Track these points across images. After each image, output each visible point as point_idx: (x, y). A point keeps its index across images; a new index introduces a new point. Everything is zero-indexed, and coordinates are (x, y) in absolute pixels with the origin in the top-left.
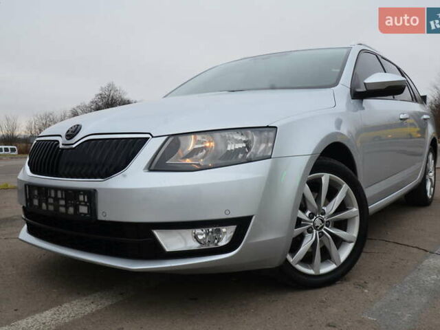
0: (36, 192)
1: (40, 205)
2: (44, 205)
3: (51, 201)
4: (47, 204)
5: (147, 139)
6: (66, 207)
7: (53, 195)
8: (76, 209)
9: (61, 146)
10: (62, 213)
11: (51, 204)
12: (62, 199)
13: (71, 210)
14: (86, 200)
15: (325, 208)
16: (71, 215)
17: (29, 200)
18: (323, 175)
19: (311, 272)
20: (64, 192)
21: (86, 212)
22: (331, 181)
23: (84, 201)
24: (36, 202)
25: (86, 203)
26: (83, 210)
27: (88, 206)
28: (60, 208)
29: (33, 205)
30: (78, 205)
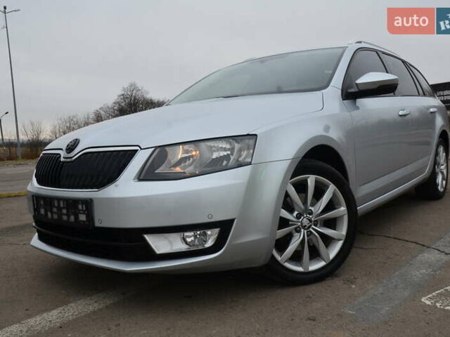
0: (42, 203)
1: (46, 214)
2: (49, 214)
3: (55, 210)
4: (52, 213)
5: (136, 151)
7: (56, 204)
9: (62, 159)
10: (65, 221)
11: (55, 213)
12: (64, 208)
13: (72, 218)
14: (84, 209)
15: (312, 209)
16: (72, 223)
17: (36, 210)
18: (309, 177)
19: (300, 269)
20: (65, 202)
21: (85, 219)
22: (317, 182)
23: (82, 210)
24: (42, 211)
25: (85, 211)
26: (83, 217)
27: (86, 214)
28: (63, 216)
29: (40, 214)
30: (78, 213)
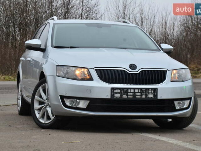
0: (118, 91)
2: (125, 96)
4: (127, 95)
5: (166, 71)
6: (141, 95)
7: (132, 91)
8: (147, 96)
9: (129, 72)
10: (138, 98)
12: (139, 92)
13: (144, 96)
16: (144, 98)
20: (140, 90)
21: (152, 97)
23: (151, 93)
24: (118, 95)
27: (153, 94)
28: (137, 96)
29: (115, 97)
30: (148, 94)
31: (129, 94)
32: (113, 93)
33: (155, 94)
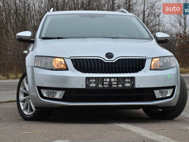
0: (93, 81)
4: (103, 84)
5: (146, 59)
6: (118, 84)
8: (123, 85)
9: (105, 61)
10: (114, 87)
11: (106, 85)
12: (115, 81)
16: (120, 87)
20: (116, 79)
21: (130, 85)
23: (128, 82)
24: (93, 85)
25: (129, 82)
26: (127, 85)
28: (113, 86)
29: (90, 86)
30: (125, 83)
31: (105, 83)
32: (88, 83)
33: (132, 82)
